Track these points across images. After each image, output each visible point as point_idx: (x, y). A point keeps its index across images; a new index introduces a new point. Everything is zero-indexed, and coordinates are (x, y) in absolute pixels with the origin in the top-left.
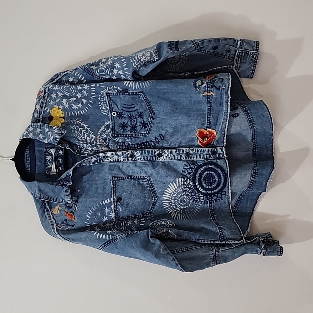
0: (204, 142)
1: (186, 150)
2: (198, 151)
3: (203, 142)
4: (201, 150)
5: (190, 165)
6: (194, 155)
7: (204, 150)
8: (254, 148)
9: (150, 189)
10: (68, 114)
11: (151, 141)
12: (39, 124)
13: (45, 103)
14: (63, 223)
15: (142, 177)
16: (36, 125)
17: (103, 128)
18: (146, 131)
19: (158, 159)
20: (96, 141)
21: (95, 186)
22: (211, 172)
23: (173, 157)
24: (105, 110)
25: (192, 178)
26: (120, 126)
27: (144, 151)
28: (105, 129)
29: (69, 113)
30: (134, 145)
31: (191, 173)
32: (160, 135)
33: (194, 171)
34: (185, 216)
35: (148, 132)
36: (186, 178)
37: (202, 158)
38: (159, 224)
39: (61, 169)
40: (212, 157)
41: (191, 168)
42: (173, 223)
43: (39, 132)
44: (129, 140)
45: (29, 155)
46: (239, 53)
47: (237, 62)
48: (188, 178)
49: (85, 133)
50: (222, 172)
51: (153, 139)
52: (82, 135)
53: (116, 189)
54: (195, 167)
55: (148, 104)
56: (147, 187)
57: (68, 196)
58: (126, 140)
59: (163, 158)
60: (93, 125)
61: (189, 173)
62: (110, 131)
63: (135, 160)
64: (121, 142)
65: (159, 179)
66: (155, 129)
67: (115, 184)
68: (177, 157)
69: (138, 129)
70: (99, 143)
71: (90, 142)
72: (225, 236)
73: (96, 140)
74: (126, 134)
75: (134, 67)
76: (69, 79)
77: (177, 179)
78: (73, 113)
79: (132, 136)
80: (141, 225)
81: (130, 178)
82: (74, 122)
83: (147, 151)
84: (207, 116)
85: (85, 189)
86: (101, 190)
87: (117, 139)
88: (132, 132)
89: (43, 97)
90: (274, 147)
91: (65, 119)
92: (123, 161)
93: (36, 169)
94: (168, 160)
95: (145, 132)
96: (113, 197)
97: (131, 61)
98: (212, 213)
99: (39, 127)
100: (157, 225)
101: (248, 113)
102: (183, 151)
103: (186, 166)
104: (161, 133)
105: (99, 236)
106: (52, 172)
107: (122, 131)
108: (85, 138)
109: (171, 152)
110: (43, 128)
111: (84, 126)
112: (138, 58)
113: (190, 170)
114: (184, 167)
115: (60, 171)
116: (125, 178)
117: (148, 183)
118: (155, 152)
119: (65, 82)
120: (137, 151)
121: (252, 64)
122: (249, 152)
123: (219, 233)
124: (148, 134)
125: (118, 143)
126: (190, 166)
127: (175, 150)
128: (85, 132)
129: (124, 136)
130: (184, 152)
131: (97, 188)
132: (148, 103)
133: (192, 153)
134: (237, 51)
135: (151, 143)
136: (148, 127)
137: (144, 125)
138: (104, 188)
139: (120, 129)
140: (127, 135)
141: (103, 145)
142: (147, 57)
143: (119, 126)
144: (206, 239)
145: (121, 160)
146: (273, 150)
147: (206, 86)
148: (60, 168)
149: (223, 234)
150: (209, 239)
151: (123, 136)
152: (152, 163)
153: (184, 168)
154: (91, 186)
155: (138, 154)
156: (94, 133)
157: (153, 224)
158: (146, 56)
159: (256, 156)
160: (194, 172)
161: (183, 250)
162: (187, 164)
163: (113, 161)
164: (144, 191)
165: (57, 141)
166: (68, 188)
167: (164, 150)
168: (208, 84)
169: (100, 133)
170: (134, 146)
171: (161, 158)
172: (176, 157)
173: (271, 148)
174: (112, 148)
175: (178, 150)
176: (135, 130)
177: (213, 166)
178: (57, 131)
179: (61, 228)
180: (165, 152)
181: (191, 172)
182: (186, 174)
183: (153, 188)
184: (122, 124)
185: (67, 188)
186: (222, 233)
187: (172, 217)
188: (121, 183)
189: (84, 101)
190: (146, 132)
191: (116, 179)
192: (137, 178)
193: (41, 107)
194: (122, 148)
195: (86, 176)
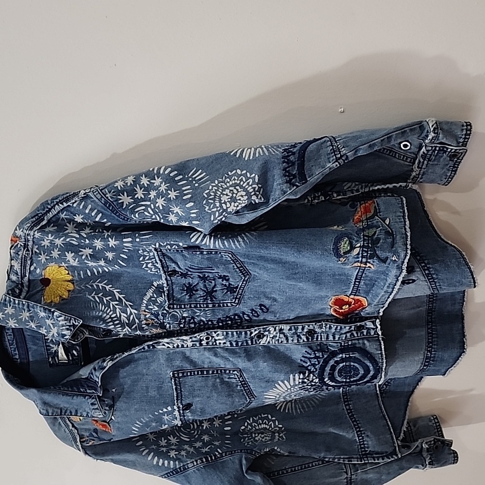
0: (343, 311)
1: (309, 327)
2: (330, 328)
3: (341, 311)
4: (337, 327)
5: (316, 352)
6: (322, 334)
7: (343, 327)
8: (430, 301)
9: (243, 388)
10: (79, 274)
11: (244, 313)
12: (24, 303)
13: (29, 258)
14: (91, 435)
15: (228, 372)
16: (19, 304)
17: (151, 295)
18: (233, 298)
19: (256, 342)
20: (139, 319)
21: (142, 384)
22: (352, 364)
23: (284, 339)
24: (153, 269)
25: (317, 372)
26: (183, 290)
27: (230, 333)
28: (155, 296)
29: (81, 272)
30: (211, 321)
31: (317, 365)
32: (261, 305)
33: (323, 362)
34: (300, 405)
35: (238, 301)
36: (307, 372)
37: (337, 339)
38: (257, 428)
39: (76, 354)
40: (356, 335)
41: (316, 357)
42: (281, 426)
43: (27, 319)
44: (202, 314)
45: (12, 337)
46: (428, 151)
47: (420, 166)
48: (310, 372)
49: (117, 307)
50: (373, 365)
51: (247, 311)
52: (111, 311)
53: (181, 391)
54: (323, 356)
55: (239, 266)
56: (237, 385)
57: (97, 409)
58: (196, 313)
59: (266, 341)
60: (130, 289)
61: (314, 365)
62: (165, 299)
63: (214, 344)
64: (187, 317)
65: (258, 375)
66: (252, 296)
67: (180, 383)
68: (292, 339)
69: (219, 295)
70: (144, 322)
71: (127, 322)
72: (368, 448)
73: (138, 316)
74: (195, 302)
75: (214, 222)
76: (75, 217)
77: (291, 376)
78: (88, 271)
79: (207, 307)
80: (226, 429)
81: (205, 373)
82: (92, 286)
83: (237, 333)
84: (353, 283)
85: (125, 387)
86: (154, 391)
87: (178, 313)
88: (206, 299)
89: (24, 246)
90: (467, 299)
91: (75, 284)
92: (192, 346)
93: (30, 356)
94: (275, 343)
95: (231, 300)
96: (178, 405)
97: (206, 210)
98: (346, 398)
99: (25, 307)
100: (254, 429)
101: (433, 278)
102: (303, 329)
103: (308, 353)
104: (262, 303)
105: (158, 462)
106: (60, 359)
107: (187, 297)
108: (117, 315)
109: (281, 330)
110: (35, 311)
111: (113, 292)
112: (221, 206)
113: (316, 360)
114: (305, 355)
115: (75, 358)
116: (196, 372)
117: (239, 380)
118: (251, 333)
119: (66, 221)
120: (218, 331)
121: (450, 166)
122: (421, 309)
123: (358, 441)
124: (238, 303)
125: (180, 320)
126: (315, 355)
127: (289, 328)
128: (116, 305)
129: (193, 306)
130: (305, 330)
131: (147, 387)
132: (240, 264)
133: (320, 331)
134: (424, 148)
135: (244, 317)
136: (239, 292)
137: (231, 289)
138: (159, 388)
139: (183, 295)
140: (197, 304)
141: (153, 323)
142: (240, 204)
143: (181, 290)
144: (336, 457)
145: (187, 346)
146: (464, 303)
147: (358, 254)
148: (74, 352)
149: (364, 444)
150: (342, 457)
151: (190, 307)
152: (246, 350)
153: (303, 356)
154: (135, 382)
155: (219, 336)
156: (134, 305)
157: (247, 427)
158: (239, 201)
159: (431, 313)
160: (321, 365)
161: (298, 470)
162: (310, 351)
163: (174, 347)
164: (231, 393)
165: (65, 339)
166: (96, 399)
167: (268, 329)
168: (363, 251)
169: (146, 304)
170: (212, 323)
171: (263, 341)
172: (290, 339)
173: (460, 300)
174: (170, 327)
175: (293, 327)
176: (213, 296)
177: (357, 355)
178: (64, 322)
179: (88, 443)
180: (269, 330)
181: (317, 363)
182: (308, 365)
183: (247, 387)
184: (187, 286)
185: (94, 400)
186: (363, 441)
187: (278, 408)
188: (190, 380)
189: (110, 255)
190: (234, 300)
191: (181, 375)
192: (219, 372)
193: (23, 265)
194: (189, 326)
195: (125, 370)
